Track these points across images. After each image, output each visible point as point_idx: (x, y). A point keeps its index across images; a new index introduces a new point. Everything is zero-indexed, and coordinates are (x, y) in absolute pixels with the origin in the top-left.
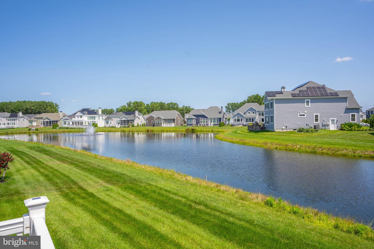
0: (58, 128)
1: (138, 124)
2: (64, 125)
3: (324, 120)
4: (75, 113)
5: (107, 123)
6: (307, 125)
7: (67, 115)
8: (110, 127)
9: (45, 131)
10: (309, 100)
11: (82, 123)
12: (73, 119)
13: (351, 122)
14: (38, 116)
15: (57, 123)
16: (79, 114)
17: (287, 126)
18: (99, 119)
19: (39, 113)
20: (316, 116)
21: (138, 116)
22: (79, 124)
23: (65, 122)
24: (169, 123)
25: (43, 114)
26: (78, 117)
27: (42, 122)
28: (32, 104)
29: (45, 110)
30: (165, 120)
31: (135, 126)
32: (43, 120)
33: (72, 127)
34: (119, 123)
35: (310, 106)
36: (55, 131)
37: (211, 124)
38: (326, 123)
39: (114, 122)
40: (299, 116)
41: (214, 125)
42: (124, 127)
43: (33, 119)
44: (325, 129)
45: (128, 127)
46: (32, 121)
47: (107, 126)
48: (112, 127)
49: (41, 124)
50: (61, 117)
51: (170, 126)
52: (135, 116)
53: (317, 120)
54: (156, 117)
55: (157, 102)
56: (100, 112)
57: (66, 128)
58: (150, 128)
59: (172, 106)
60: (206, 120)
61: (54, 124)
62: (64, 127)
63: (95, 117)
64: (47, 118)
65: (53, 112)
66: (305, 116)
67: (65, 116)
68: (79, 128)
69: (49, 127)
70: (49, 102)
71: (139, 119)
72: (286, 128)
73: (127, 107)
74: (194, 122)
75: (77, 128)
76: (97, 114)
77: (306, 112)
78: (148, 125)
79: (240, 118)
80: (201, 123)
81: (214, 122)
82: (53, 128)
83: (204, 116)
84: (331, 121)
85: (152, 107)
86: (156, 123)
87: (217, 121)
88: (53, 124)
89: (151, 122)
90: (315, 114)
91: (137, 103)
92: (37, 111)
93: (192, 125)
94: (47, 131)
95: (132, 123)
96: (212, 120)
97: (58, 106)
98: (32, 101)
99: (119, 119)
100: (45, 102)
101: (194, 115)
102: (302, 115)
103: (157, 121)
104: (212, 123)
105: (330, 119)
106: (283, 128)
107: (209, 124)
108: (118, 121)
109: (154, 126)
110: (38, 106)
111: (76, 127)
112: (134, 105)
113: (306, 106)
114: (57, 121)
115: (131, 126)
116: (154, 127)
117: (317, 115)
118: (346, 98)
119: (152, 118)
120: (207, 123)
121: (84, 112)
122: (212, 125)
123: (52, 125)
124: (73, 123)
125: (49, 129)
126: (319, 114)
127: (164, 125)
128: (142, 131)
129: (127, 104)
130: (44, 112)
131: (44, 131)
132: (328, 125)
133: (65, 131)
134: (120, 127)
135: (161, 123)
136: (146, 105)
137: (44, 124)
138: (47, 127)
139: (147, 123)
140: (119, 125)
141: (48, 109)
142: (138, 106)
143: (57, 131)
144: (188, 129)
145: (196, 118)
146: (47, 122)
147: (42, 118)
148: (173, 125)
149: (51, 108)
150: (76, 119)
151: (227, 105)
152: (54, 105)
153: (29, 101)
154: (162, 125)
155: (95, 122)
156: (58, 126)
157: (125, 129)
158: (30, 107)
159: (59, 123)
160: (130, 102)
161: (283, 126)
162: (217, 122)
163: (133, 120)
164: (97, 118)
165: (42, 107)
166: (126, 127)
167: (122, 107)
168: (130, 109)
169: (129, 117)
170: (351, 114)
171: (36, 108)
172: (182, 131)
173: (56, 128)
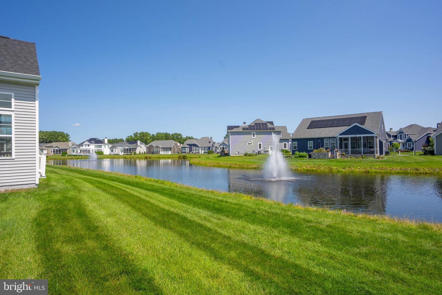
0: (67, 155)
1: (140, 152)
2: (73, 153)
3: (265, 148)
4: (83, 143)
5: (112, 151)
6: (253, 151)
7: (75, 144)
8: (114, 155)
9: (55, 158)
10: (255, 133)
11: (89, 151)
12: (81, 148)
13: (284, 149)
14: (49, 145)
15: (66, 151)
16: (87, 143)
17: (239, 152)
18: (105, 147)
19: (50, 142)
20: (259, 144)
21: (141, 145)
22: (86, 152)
23: (73, 150)
24: (166, 151)
25: (53, 143)
26: (86, 146)
27: (52, 150)
28: (44, 134)
29: (56, 139)
30: (163, 148)
31: (137, 153)
32: (54, 148)
33: (80, 154)
34: (123, 151)
35: (255, 137)
36: (64, 158)
37: (201, 152)
38: (266, 150)
39: (119, 150)
40: (248, 145)
41: (204, 152)
42: (127, 154)
43: (44, 148)
44: (266, 154)
45: (130, 154)
46: (43, 149)
47: (112, 153)
48: (116, 155)
49: (51, 152)
50: (70, 146)
51: (167, 154)
52: (137, 145)
53: (260, 147)
54: (155, 146)
55: (163, 133)
56: (106, 141)
57: (74, 156)
58: (149, 155)
59: (176, 136)
60: (197, 149)
61: (64, 152)
62: (72, 155)
63: (101, 146)
64: (57, 146)
65: (64, 142)
66: (252, 145)
67: (73, 145)
68: (86, 156)
69: (58, 154)
70: (60, 132)
71: (141, 148)
72: (239, 153)
73: (133, 137)
74: (187, 150)
75: (84, 156)
76: (103, 143)
77: (252, 141)
78: (147, 153)
79: (225, 147)
80: (194, 151)
81: (205, 150)
82: (62, 155)
83: (195, 145)
84: (270, 148)
85: (157, 137)
86: (155, 151)
87: (207, 149)
88: (62, 151)
89: (150, 150)
90: (259, 143)
91: (143, 133)
92: (48, 141)
93: (185, 152)
94: (56, 158)
95: (134, 151)
96: (203, 148)
97: (69, 136)
98: (43, 131)
99: (122, 148)
100: (56, 132)
101: (187, 144)
102: (250, 144)
103: (156, 149)
104: (203, 151)
105: (270, 147)
106: (236, 153)
107: (200, 152)
108: (122, 150)
109: (153, 153)
110: (49, 136)
111: (84, 154)
112: (140, 136)
113: (252, 137)
114: (66, 150)
115: (133, 154)
116: (153, 155)
117: (261, 144)
118: (280, 131)
119: (152, 146)
120: (198, 151)
121: (92, 141)
122: (203, 153)
123: (61, 153)
124: (81, 151)
125: (59, 156)
126: (261, 143)
127: (162, 153)
128: (141, 158)
129: (134, 134)
130: (55, 141)
131: (53, 158)
132: (268, 151)
133: (73, 158)
134: (124, 154)
135: (159, 151)
136: (151, 135)
137: (54, 152)
138: (57, 155)
139: (147, 151)
140: (123, 153)
141: (59, 138)
142: (144, 136)
143: (66, 158)
144: (180, 156)
145: (189, 147)
146: (57, 150)
147: (52, 147)
148: (170, 153)
149: (63, 138)
150: (84, 148)
151: (226, 136)
152: (65, 135)
153: (41, 131)
154: (160, 153)
155: (101, 150)
156: (67, 154)
157: (127, 156)
158: (42, 137)
159: (68, 151)
160: (137, 133)
161: (236, 152)
162: (207, 151)
163: (135, 149)
164: (103, 147)
165: (53, 136)
166: (128, 154)
167: (129, 137)
168: (136, 138)
169: (132, 146)
170: (283, 143)
171: (48, 137)
172: (175, 158)
173: (65, 156)
